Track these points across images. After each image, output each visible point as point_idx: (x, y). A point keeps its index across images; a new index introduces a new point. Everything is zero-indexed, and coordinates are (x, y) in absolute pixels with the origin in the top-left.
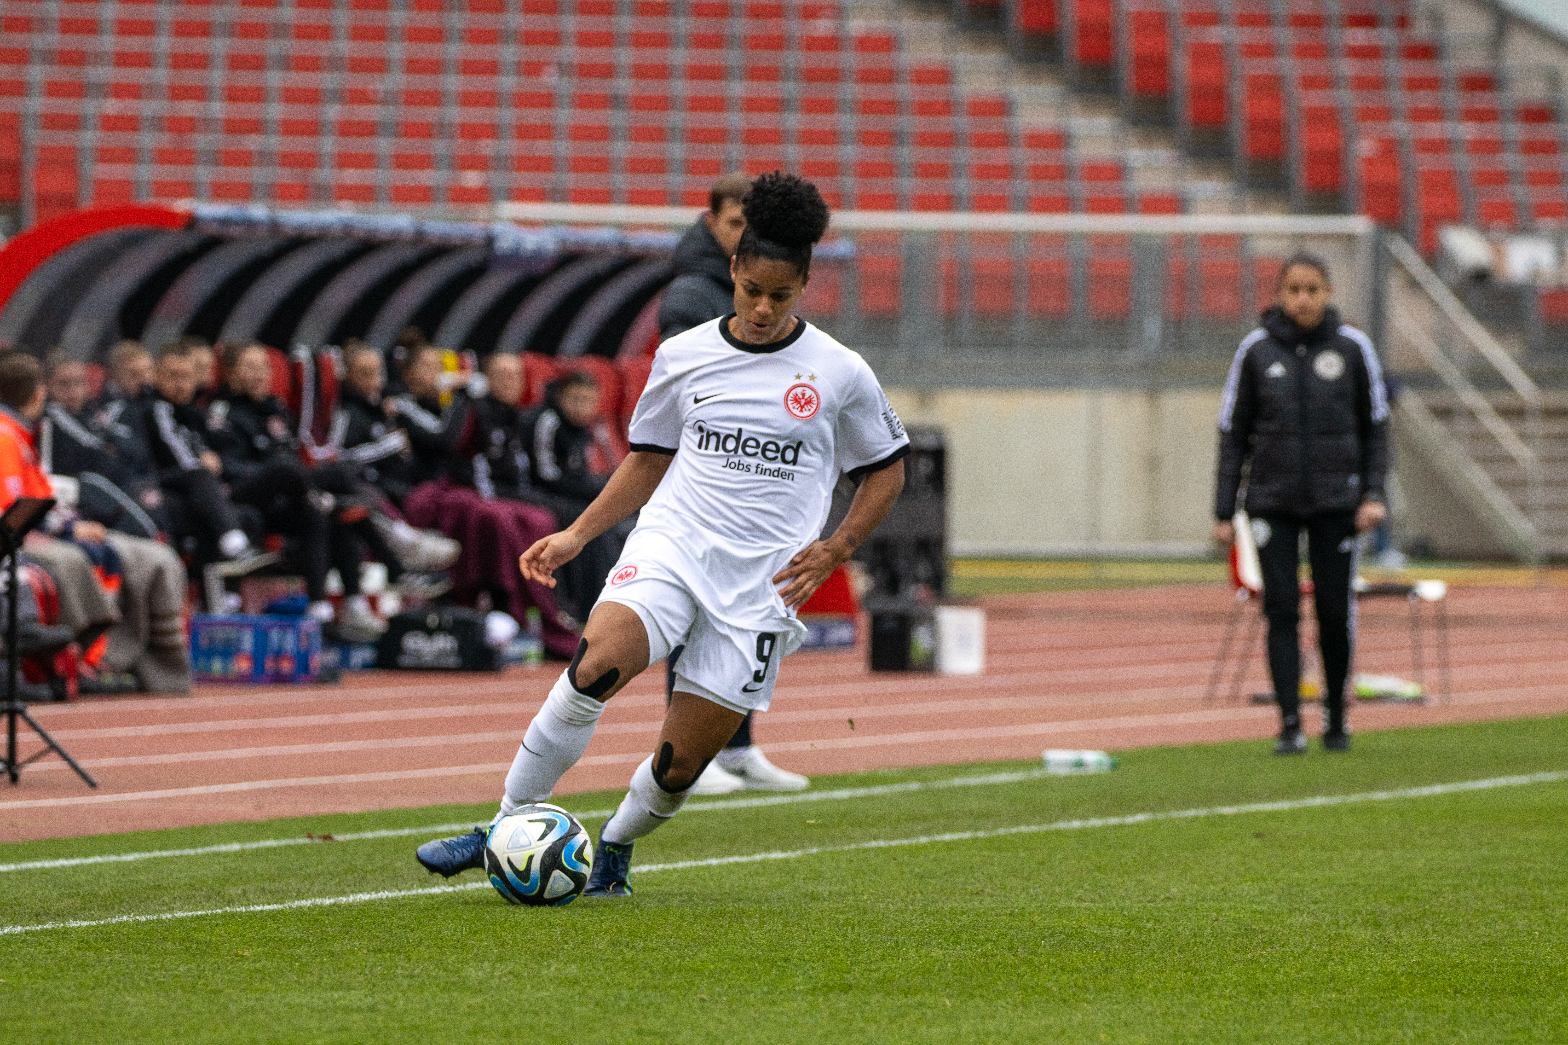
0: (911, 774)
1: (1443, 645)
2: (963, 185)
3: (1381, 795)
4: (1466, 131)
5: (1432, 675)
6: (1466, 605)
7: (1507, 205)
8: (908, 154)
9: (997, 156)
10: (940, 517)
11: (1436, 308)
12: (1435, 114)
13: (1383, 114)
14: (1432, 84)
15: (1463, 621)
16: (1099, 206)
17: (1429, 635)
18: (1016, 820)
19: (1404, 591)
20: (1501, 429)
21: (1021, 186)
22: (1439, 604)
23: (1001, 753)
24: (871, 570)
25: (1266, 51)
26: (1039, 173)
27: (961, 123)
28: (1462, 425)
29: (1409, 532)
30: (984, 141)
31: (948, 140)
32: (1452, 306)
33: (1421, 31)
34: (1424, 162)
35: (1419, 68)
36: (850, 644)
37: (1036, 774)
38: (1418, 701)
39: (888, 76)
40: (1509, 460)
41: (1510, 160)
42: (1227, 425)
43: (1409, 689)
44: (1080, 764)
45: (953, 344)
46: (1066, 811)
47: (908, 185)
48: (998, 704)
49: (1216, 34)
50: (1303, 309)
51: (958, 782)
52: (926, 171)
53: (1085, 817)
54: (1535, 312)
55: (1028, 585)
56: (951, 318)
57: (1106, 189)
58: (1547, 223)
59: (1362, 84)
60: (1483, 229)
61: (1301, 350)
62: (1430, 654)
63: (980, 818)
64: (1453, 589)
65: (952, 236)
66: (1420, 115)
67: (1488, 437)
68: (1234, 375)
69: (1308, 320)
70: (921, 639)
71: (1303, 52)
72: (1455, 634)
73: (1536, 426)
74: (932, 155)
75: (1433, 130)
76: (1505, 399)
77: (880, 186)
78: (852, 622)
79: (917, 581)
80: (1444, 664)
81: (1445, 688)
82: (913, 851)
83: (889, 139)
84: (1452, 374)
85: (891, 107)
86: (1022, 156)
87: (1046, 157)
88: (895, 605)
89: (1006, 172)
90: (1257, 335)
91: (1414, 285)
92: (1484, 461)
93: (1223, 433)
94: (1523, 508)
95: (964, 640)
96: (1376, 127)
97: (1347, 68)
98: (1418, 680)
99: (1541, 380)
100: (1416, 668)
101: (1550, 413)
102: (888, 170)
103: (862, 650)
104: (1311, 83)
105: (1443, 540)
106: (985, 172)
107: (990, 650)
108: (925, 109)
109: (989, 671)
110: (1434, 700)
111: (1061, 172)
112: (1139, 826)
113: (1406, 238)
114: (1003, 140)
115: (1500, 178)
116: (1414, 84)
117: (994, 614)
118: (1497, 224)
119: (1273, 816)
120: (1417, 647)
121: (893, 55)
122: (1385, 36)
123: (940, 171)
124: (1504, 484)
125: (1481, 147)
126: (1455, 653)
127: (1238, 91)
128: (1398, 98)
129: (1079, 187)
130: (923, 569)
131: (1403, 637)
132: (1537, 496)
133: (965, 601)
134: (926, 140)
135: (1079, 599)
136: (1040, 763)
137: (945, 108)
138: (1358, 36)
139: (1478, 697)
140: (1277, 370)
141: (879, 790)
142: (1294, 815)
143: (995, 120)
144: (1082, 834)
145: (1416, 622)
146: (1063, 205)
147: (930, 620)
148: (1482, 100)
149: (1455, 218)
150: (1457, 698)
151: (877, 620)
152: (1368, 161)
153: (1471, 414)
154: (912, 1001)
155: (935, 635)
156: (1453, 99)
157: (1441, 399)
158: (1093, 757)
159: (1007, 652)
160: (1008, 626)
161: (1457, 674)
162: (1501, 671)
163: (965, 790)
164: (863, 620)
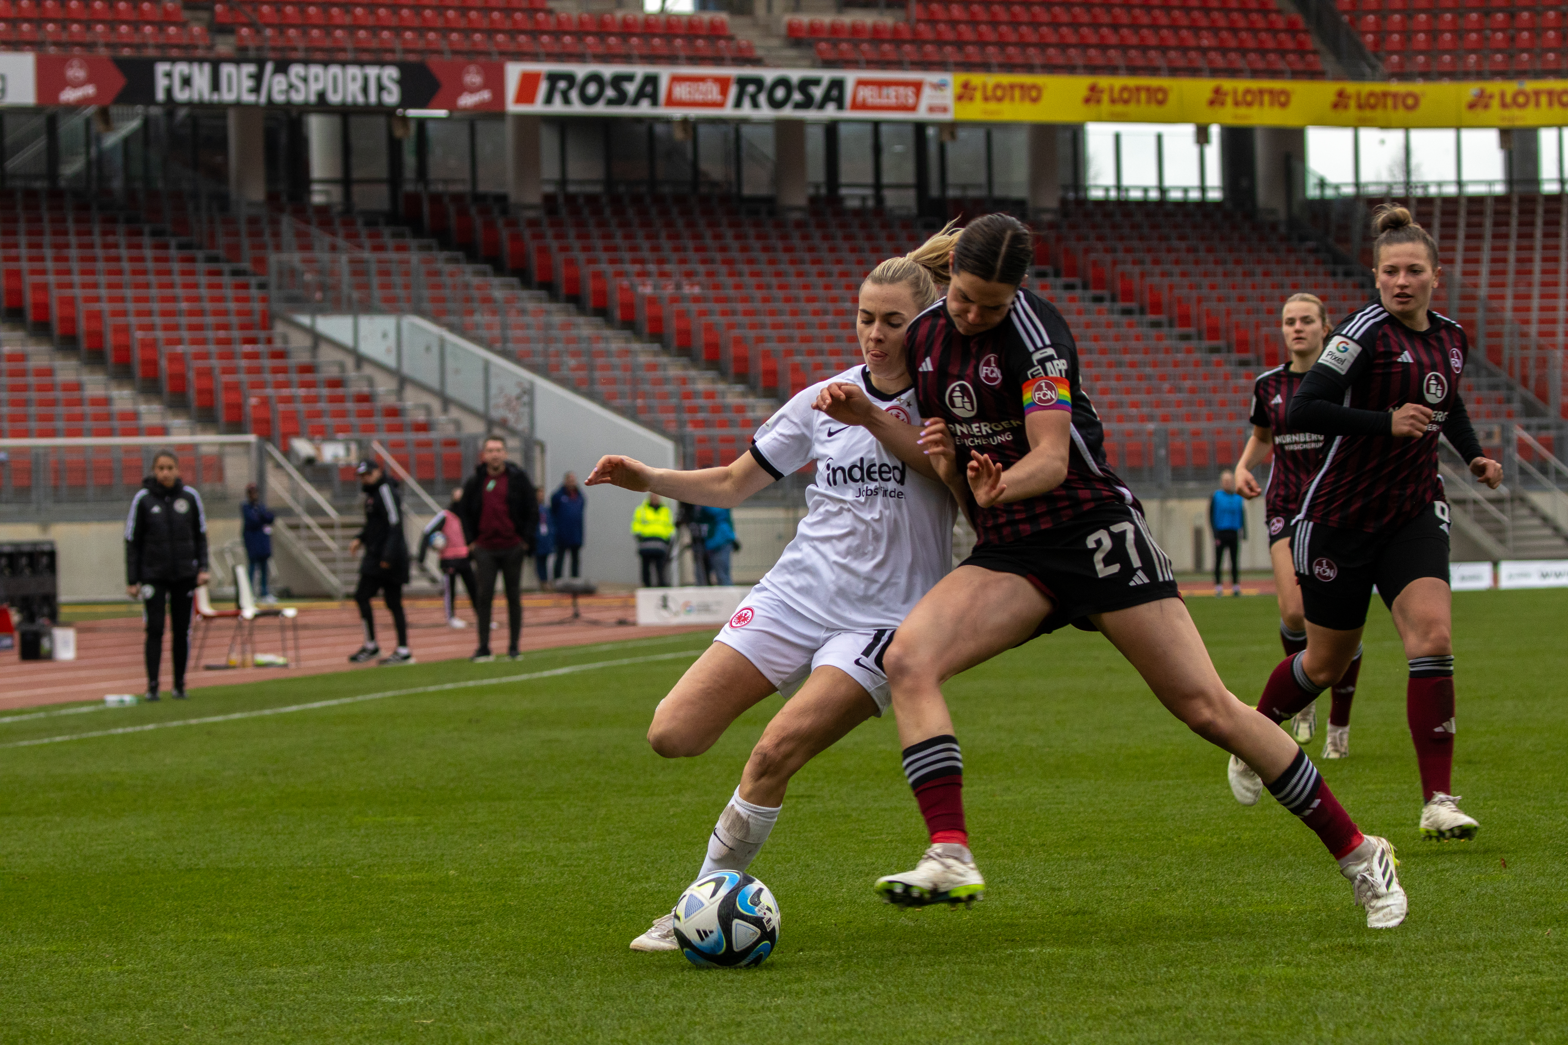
0: (41, 708)
1: (296, 639)
2: (60, 424)
3: (267, 712)
4: (302, 392)
5: (291, 653)
6: (308, 619)
7: (322, 426)
8: (33, 410)
9: (77, 410)
10: (54, 585)
11: (289, 476)
12: (286, 385)
13: (261, 385)
14: (284, 370)
15: (306, 627)
16: (126, 433)
17: (290, 634)
18: (91, 729)
19: (277, 613)
20: (321, 533)
21: (88, 424)
22: (294, 619)
23: (84, 697)
24: (21, 611)
25: (205, 356)
26: (97, 418)
27: (59, 394)
28: (304, 533)
29: (280, 585)
30: (70, 403)
31: (53, 403)
32: (296, 475)
33: (278, 345)
34: (281, 407)
35: (278, 362)
36: (11, 647)
37: (101, 707)
38: (285, 666)
39: (23, 373)
40: (327, 549)
41: (322, 406)
42: (130, 537)
43: (280, 660)
44: (122, 702)
45: (58, 501)
46: (116, 724)
47: (33, 425)
48: (83, 674)
49: (180, 349)
50: (166, 478)
51: (64, 712)
52: (43, 418)
53: (124, 726)
54: (337, 479)
55: (98, 616)
56: (56, 488)
57: (129, 424)
58: (341, 436)
59: (250, 371)
60: (311, 440)
61: (167, 499)
62: (290, 643)
63: (74, 729)
64: (301, 611)
65: (56, 448)
66: (279, 385)
67: (317, 538)
68: (133, 513)
69: (170, 484)
70: (45, 643)
71: (222, 356)
72: (302, 633)
73: (338, 532)
74: (44, 410)
75: (285, 392)
76: (324, 520)
77: (20, 425)
78: (12, 636)
79: (43, 616)
80: (297, 648)
81: (298, 659)
82: (42, 746)
83: (24, 403)
84: (298, 509)
85: (24, 388)
86: (88, 409)
87: (100, 410)
88: (34, 628)
89: (81, 417)
90: (142, 493)
91: (279, 466)
92: (314, 550)
93: (127, 542)
94: (334, 572)
95: (66, 643)
96: (258, 391)
97: (243, 363)
98: (284, 656)
99: (339, 510)
100: (283, 650)
101: (345, 526)
102: (24, 418)
103: (17, 650)
104: (226, 371)
105: (296, 589)
106: (70, 418)
107: (79, 648)
108: (41, 388)
109: (79, 658)
110: (293, 665)
111: (108, 417)
112: (151, 731)
113: (274, 444)
114: (79, 402)
115: (318, 414)
116: (275, 370)
117: (80, 631)
118: (318, 437)
119: (215, 724)
120: (284, 640)
121: (25, 363)
122: (261, 348)
123: (49, 418)
124: (324, 561)
125: (308, 400)
126: (302, 642)
127: (191, 375)
128: (268, 377)
129: (116, 424)
130: (46, 610)
131: (277, 635)
132: (340, 566)
133: (67, 625)
134: (42, 403)
135: (121, 622)
136: (103, 702)
137: (51, 388)
138: (248, 348)
139: (314, 663)
140: (156, 509)
141: (25, 717)
142: (225, 723)
143: (76, 393)
144: (124, 736)
145: (283, 628)
146: (109, 433)
147: (50, 635)
148: (308, 377)
149: (297, 434)
150: (304, 664)
151: (24, 636)
152: (255, 407)
153: (308, 527)
154: (41, 819)
155: (52, 641)
156: (295, 377)
157: (293, 521)
158: (128, 698)
159: (87, 648)
160: (88, 636)
161: (303, 652)
162: (325, 650)
163: (67, 716)
164: (17, 636)
